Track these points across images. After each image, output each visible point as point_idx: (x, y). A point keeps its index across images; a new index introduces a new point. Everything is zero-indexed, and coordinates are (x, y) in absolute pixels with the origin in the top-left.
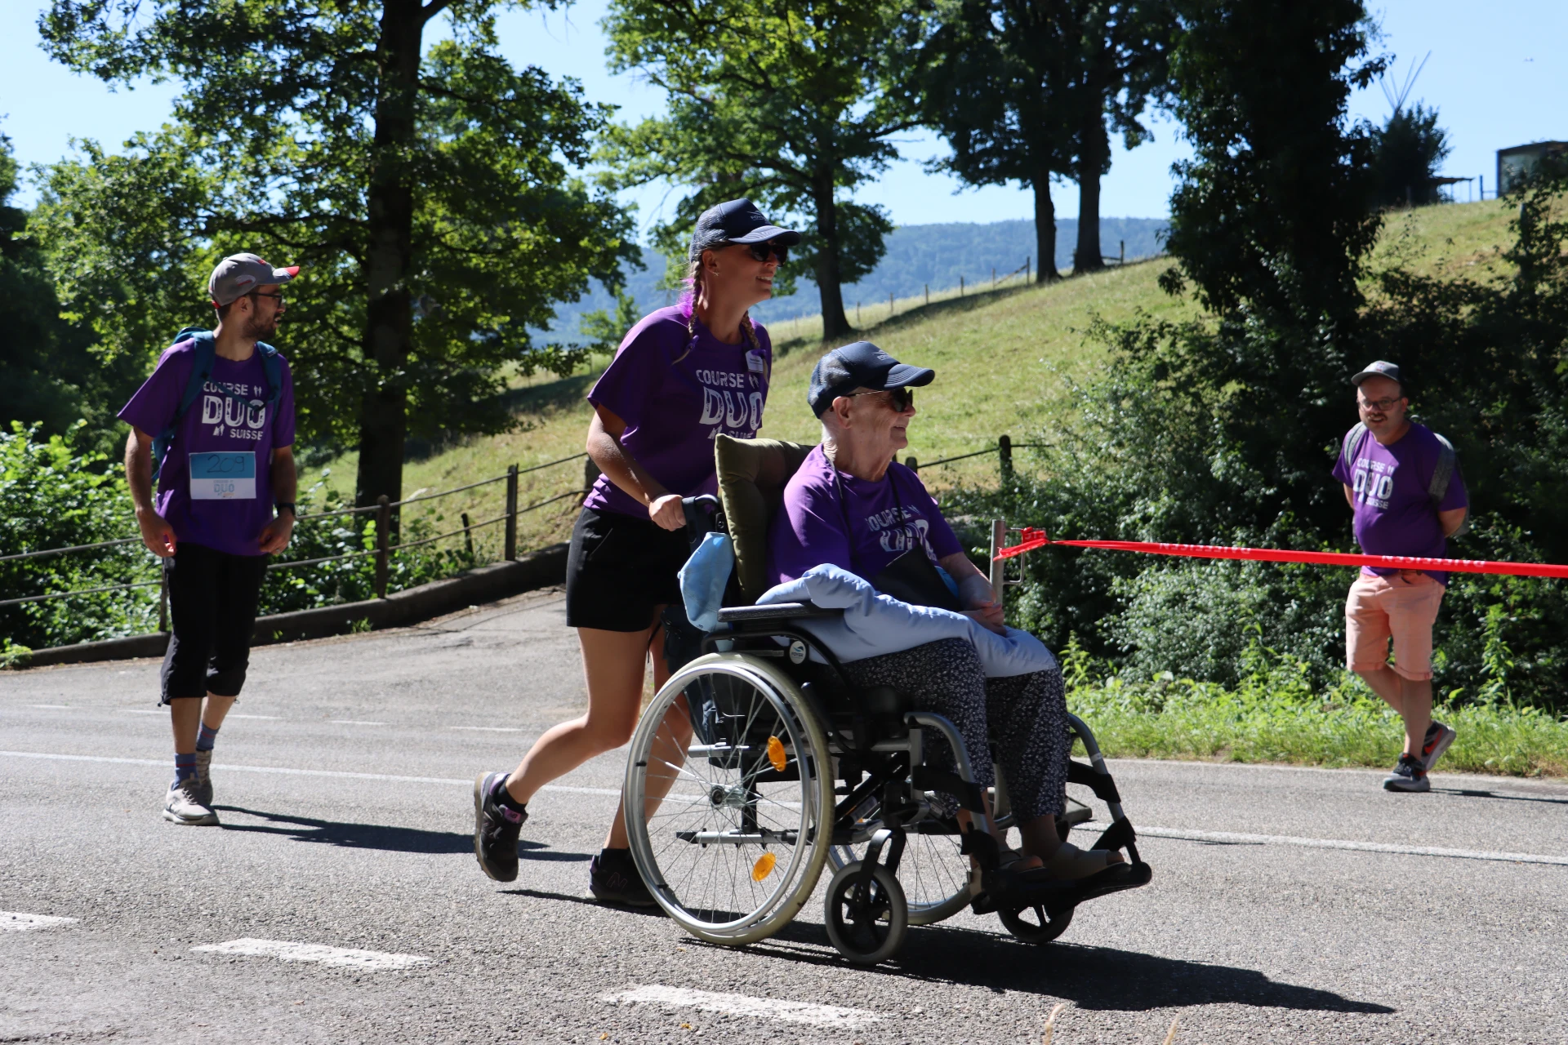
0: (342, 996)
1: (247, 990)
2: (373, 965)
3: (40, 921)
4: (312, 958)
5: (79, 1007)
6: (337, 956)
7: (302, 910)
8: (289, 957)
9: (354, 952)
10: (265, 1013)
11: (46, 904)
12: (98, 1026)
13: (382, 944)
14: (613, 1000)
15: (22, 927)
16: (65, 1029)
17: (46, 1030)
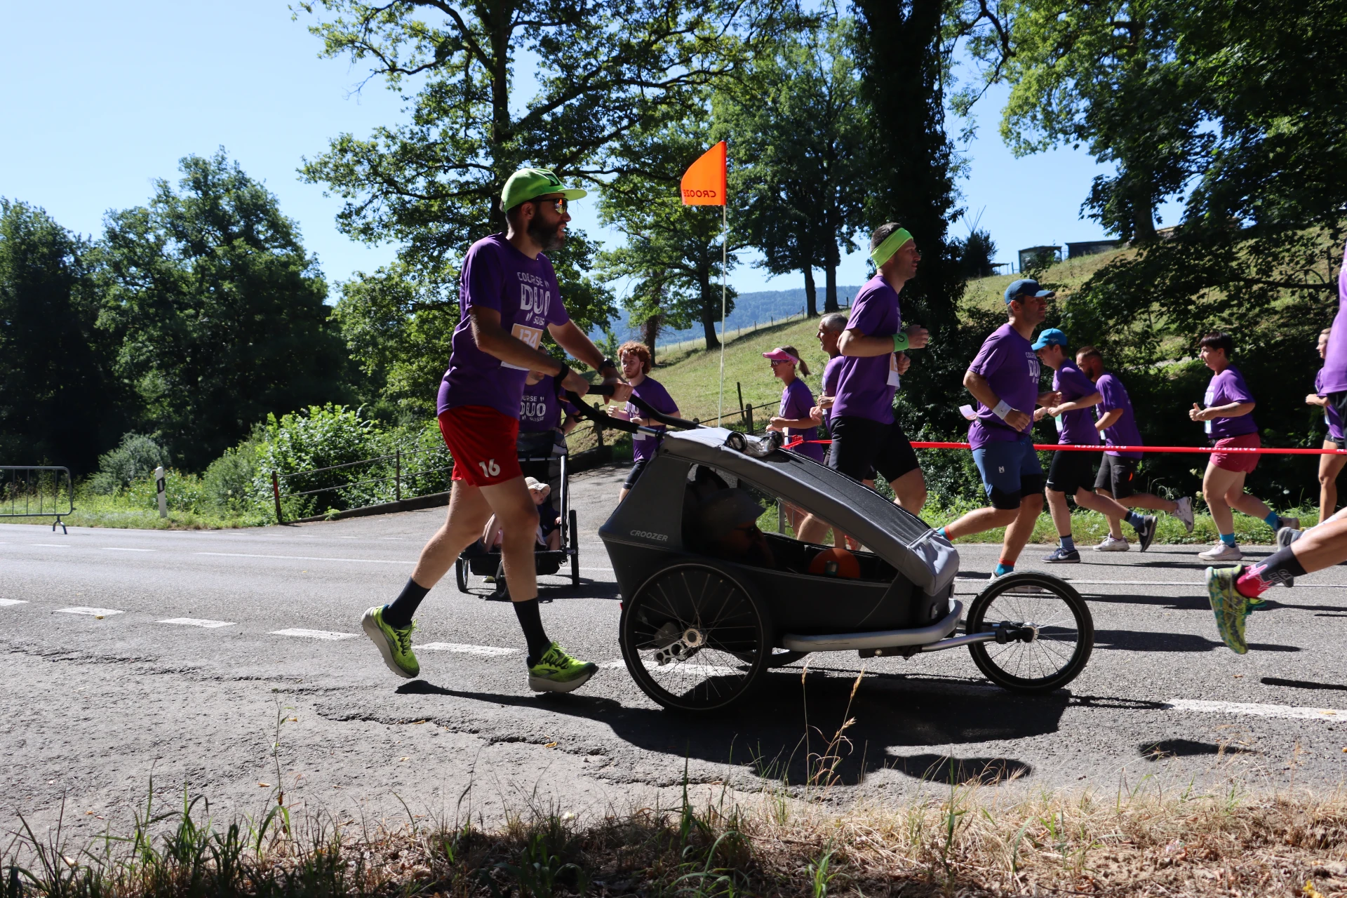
0: (480, 668)
1: (436, 666)
2: (494, 654)
3: (343, 635)
4: (466, 651)
5: (361, 674)
6: (477, 650)
7: (461, 629)
8: (455, 651)
9: (485, 647)
10: (444, 676)
11: (346, 628)
12: (370, 683)
13: (498, 643)
14: (606, 666)
15: (335, 639)
16: (355, 684)
17: (347, 685)
